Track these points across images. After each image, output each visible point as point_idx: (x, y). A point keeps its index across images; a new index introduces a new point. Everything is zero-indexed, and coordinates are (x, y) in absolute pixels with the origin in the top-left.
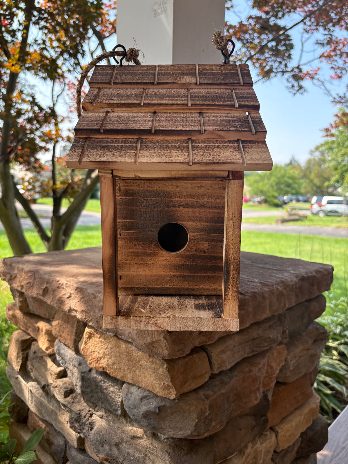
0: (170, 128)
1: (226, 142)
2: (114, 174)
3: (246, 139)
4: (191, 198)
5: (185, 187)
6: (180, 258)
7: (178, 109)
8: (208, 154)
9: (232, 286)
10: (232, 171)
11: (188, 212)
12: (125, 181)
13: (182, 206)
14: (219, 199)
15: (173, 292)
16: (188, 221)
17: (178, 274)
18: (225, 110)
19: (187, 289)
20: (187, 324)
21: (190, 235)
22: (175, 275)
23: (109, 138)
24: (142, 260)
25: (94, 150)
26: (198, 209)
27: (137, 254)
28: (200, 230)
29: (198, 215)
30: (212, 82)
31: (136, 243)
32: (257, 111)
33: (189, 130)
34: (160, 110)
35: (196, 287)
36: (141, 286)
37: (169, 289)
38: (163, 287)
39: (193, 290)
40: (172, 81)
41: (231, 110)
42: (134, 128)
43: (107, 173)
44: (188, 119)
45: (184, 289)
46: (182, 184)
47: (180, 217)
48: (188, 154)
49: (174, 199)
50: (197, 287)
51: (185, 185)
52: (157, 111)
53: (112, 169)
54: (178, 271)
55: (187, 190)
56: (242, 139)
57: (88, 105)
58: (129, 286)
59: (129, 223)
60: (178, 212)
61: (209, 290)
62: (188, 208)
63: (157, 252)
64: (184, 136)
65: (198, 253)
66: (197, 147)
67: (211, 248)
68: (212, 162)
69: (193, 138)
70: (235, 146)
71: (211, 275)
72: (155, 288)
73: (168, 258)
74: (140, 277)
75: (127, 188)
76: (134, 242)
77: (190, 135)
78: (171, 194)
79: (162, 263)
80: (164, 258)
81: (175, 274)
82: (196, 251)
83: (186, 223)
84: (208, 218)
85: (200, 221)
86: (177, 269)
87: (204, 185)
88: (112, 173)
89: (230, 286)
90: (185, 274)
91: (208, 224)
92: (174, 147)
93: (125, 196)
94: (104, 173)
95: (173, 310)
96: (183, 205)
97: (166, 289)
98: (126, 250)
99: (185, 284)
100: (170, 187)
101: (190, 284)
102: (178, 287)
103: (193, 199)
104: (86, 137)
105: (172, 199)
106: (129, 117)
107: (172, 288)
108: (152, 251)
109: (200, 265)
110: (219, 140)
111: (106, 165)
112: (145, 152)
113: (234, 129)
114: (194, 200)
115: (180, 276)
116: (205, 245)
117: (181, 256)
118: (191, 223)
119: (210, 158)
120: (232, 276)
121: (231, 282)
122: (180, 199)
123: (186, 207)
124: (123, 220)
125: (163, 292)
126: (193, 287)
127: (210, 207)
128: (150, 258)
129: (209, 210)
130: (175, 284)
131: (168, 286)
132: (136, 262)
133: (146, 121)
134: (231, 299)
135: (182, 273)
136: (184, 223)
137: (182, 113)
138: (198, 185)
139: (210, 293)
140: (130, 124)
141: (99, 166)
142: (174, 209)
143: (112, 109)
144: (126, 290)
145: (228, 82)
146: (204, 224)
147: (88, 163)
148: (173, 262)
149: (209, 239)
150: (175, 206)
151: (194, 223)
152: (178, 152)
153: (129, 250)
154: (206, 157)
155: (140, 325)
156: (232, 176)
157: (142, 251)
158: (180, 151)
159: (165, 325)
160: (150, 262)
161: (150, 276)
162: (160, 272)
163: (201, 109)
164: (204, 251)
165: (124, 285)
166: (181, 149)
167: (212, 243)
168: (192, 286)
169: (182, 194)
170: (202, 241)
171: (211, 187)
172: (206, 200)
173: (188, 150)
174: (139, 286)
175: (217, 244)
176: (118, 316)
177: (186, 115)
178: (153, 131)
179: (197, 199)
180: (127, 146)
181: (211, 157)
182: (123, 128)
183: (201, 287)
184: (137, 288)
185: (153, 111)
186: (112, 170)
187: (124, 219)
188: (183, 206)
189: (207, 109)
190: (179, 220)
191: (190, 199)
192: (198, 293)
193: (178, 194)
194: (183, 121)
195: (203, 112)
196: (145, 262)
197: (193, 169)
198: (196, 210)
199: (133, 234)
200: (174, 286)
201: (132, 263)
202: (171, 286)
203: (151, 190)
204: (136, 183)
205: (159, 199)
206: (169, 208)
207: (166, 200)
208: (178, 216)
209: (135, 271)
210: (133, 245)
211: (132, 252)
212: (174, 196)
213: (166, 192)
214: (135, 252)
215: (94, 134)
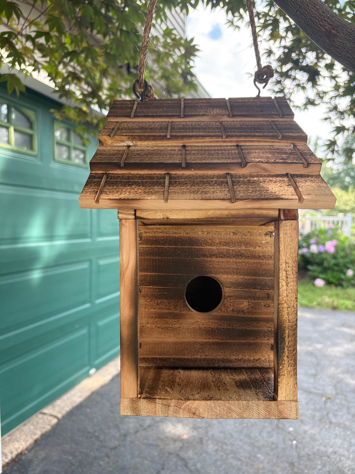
0: (204, 161)
1: (272, 176)
2: (138, 215)
3: (296, 173)
4: (225, 246)
5: (217, 233)
6: (213, 321)
7: (211, 142)
8: (253, 189)
9: (287, 357)
10: (284, 210)
11: (222, 262)
12: (146, 227)
13: (214, 255)
14: (259, 246)
15: (205, 365)
16: (222, 273)
17: (211, 340)
18: (266, 142)
19: (223, 360)
20: (230, 409)
21: (226, 291)
22: (208, 342)
23: (132, 174)
24: (167, 323)
25: (113, 186)
26: (234, 259)
27: (161, 316)
28: (237, 285)
29: (235, 266)
30: (247, 113)
31: (159, 302)
32: (304, 143)
33: (227, 163)
34: (190, 143)
35: (233, 357)
36: (165, 357)
37: (200, 360)
38: (193, 357)
39: (230, 361)
40: (201, 114)
41: (273, 142)
42: (161, 161)
43: (129, 214)
44: (224, 152)
45: (218, 360)
46: (214, 230)
47: (212, 269)
48: (228, 189)
49: (205, 247)
50: (235, 358)
51: (217, 230)
52: (186, 145)
53: (136, 208)
54: (211, 337)
55: (219, 236)
56: (291, 173)
57: (106, 138)
58: (150, 357)
59: (150, 276)
60: (210, 263)
61: (249, 361)
62: (222, 257)
63: (185, 312)
64: (221, 170)
65: (236, 314)
66: (239, 182)
67: (252, 307)
68: (259, 197)
69: (232, 172)
70: (284, 180)
71: (253, 342)
72: (182, 358)
73: (198, 320)
74: (163, 345)
75: (148, 234)
76: (156, 301)
77: (229, 169)
78: (201, 241)
79: (191, 327)
80: (193, 321)
81: (207, 340)
82: (233, 311)
83: (219, 276)
84: (247, 269)
85: (237, 274)
86: (209, 335)
87: (240, 230)
88: (135, 214)
89: (285, 358)
90: (219, 341)
91: (246, 277)
92: (210, 182)
93: (146, 244)
94: (126, 214)
95: (209, 388)
96: (216, 254)
97: (196, 360)
98: (147, 310)
99: (219, 354)
100: (200, 233)
101: (226, 353)
102: (211, 357)
103: (228, 248)
104: (104, 172)
105: (202, 247)
106: (153, 150)
107: (204, 360)
108: (178, 312)
109: (238, 329)
110: (264, 174)
111: (129, 203)
112: (175, 188)
113: (281, 161)
114: (230, 248)
115: (213, 343)
116: (245, 304)
117: (215, 318)
118: (225, 276)
119: (256, 194)
120: (287, 343)
121: (287, 352)
122: (212, 247)
123: (220, 257)
124: (144, 274)
125: (192, 364)
126: (231, 358)
127: (248, 257)
128: (176, 320)
129: (247, 260)
130: (207, 354)
131: (199, 357)
132: (159, 326)
133: (173, 155)
134: (286, 375)
135: (216, 340)
136: (217, 276)
137: (216, 146)
138: (233, 231)
139: (251, 365)
140: (155, 157)
141: (119, 205)
142: (206, 259)
143: (134, 142)
144: (146, 362)
145: (265, 114)
146: (242, 277)
147: (106, 201)
148: (205, 326)
149: (249, 297)
150: (204, 255)
151: (230, 276)
152: (215, 187)
153: (150, 310)
154: (252, 193)
155: (168, 410)
156: (284, 216)
157: (167, 311)
158: (218, 187)
159: (201, 410)
160: (176, 326)
161: (176, 343)
162: (188, 338)
163: (238, 141)
164: (243, 311)
165: (143, 355)
166: (218, 185)
167: (253, 301)
168: (229, 356)
169: (214, 241)
170: (239, 298)
171: (249, 232)
172: (243, 248)
173: (228, 185)
174: (162, 357)
175: (259, 303)
176: (140, 398)
177: (220, 148)
178: (184, 165)
179: (233, 247)
180: (154, 182)
181: (258, 192)
182: (148, 162)
183: (240, 357)
184: (159, 358)
185: (182, 145)
186: (135, 211)
187: (145, 272)
188: (216, 256)
189: (246, 141)
190: (211, 272)
191: (225, 247)
192: (236, 365)
193: (210, 241)
194: (218, 154)
195: (240, 144)
196: (170, 326)
197: (235, 207)
198: (232, 260)
199: (156, 290)
200: (206, 357)
201: (154, 326)
202: (203, 357)
203: (177, 237)
204: (159, 229)
205: (186, 247)
206: (199, 257)
207: (195, 248)
208: (210, 268)
209: (157, 337)
210: (156, 304)
211: (153, 313)
212: (204, 244)
213: (195, 239)
214: (157, 313)
215: (114, 170)
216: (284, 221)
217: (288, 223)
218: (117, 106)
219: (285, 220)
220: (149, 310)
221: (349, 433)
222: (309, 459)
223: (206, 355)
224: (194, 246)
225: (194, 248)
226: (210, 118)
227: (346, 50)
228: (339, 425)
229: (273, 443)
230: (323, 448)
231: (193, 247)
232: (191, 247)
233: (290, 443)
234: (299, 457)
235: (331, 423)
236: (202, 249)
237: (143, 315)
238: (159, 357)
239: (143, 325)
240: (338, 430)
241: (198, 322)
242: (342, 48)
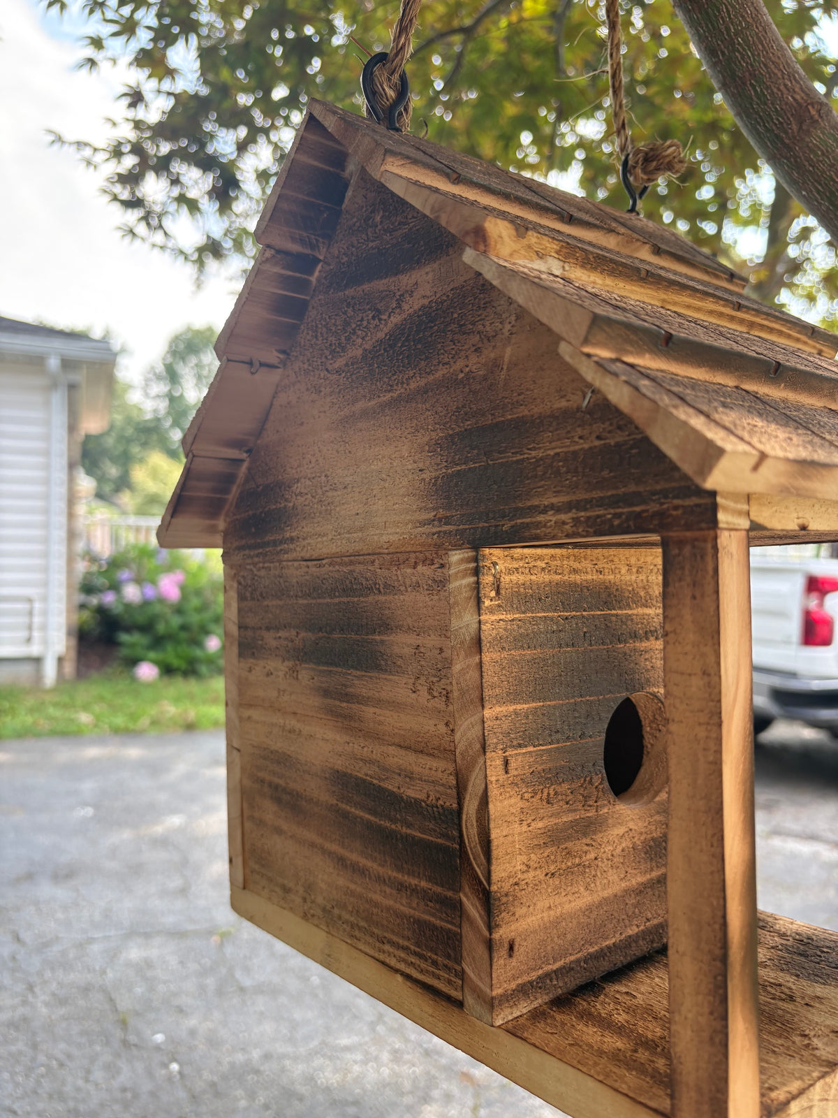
6: (658, 818)
13: (652, 633)
15: (647, 948)
24: (569, 853)
27: (556, 837)
31: (552, 793)
36: (569, 959)
38: (623, 936)
43: (739, 513)
46: (649, 560)
47: (650, 673)
49: (635, 612)
54: (654, 864)
58: (534, 975)
59: (527, 714)
60: (646, 656)
63: (606, 810)
72: (602, 950)
73: (631, 825)
75: (516, 577)
76: (545, 793)
78: (627, 594)
79: (619, 849)
80: (621, 830)
81: (648, 876)
86: (651, 860)
88: (749, 514)
93: (511, 609)
94: (733, 512)
96: (655, 630)
98: (524, 827)
100: (624, 570)
105: (630, 612)
108: (593, 812)
122: (648, 611)
124: (511, 708)
128: (590, 840)
130: (649, 915)
131: (636, 930)
132: (552, 868)
136: (660, 690)
142: (637, 644)
143: (567, 267)
144: (527, 996)
148: (644, 837)
150: (635, 636)
153: (533, 825)
157: (570, 818)
160: (588, 856)
161: (589, 909)
163: (751, 324)
165: (520, 976)
169: (649, 592)
184: (556, 971)
190: (648, 682)
193: (643, 594)
196: (577, 861)
199: (542, 756)
200: (648, 924)
201: (540, 874)
202: (642, 928)
203: (579, 582)
204: (540, 558)
205: (599, 613)
206: (626, 642)
207: (617, 615)
208: (647, 670)
209: (550, 907)
210: (544, 803)
211: (539, 832)
212: (634, 602)
213: (615, 587)
214: (549, 831)
220: (529, 825)
221: (283, 1000)
222: (217, 1094)
223: (648, 920)
224: (615, 610)
225: (613, 615)
228: (259, 989)
229: (124, 1090)
230: (240, 1057)
231: (613, 612)
232: (609, 612)
233: (163, 1072)
234: (194, 1098)
235: (242, 990)
236: (630, 615)
237: (517, 846)
238: (555, 967)
239: (516, 880)
240: (261, 1003)
241: (631, 830)
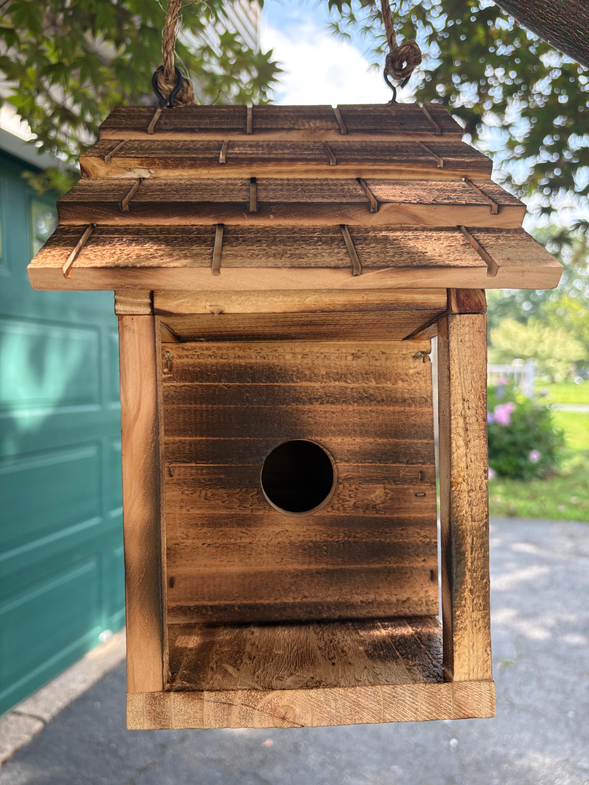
0: (294, 200)
1: (431, 230)
2: (158, 305)
3: (477, 225)
4: (338, 380)
5: (323, 356)
6: (317, 528)
7: (307, 172)
8: (395, 250)
9: (471, 591)
10: (458, 291)
11: (333, 413)
12: (182, 345)
13: (316, 399)
14: (403, 381)
15: (303, 615)
16: (333, 434)
17: (313, 567)
18: (413, 172)
19: (338, 605)
20: (359, 705)
21: (341, 468)
22: (307, 570)
23: (145, 226)
24: (225, 535)
25: (103, 245)
26: (356, 407)
27: (213, 523)
28: (363, 455)
29: (357, 420)
30: (373, 127)
31: (209, 494)
32: (484, 176)
33: (342, 204)
34: (264, 173)
35: (357, 599)
36: (223, 602)
37: (293, 606)
38: (278, 601)
39: (352, 606)
40: (286, 127)
41: (427, 173)
42: (206, 200)
43: (139, 305)
44: (332, 187)
45: (329, 606)
46: (316, 349)
47: (314, 427)
48: (344, 251)
49: (300, 384)
50: (361, 598)
51: (322, 350)
52: (258, 176)
53: (153, 288)
54: (313, 559)
55: (327, 362)
56: (467, 226)
57: (95, 164)
58: (192, 604)
59: (190, 444)
60: (310, 415)
61: (389, 603)
62: (333, 403)
63: (261, 513)
64: (329, 217)
65: (360, 513)
66: (366, 239)
67: (391, 499)
68: (410, 264)
69: (351, 223)
70: (456, 236)
71: (395, 566)
72: (256, 605)
73: (288, 527)
74: (218, 579)
75: (185, 360)
76: (203, 493)
77: (344, 216)
78: (290, 373)
79: (275, 542)
80: (277, 530)
81: (306, 567)
82: (355, 506)
83: (327, 440)
84: (380, 425)
85: (362, 434)
86: (310, 556)
87: (366, 350)
88: (152, 305)
89: (467, 594)
90: (330, 567)
91: (380, 441)
92: (307, 239)
93: (181, 379)
94: (132, 304)
95: (313, 663)
96: (321, 398)
97: (285, 607)
98: (184, 511)
99: (330, 593)
100: (288, 357)
101: (344, 591)
102: (314, 600)
103: (343, 384)
104: (88, 223)
105: (293, 384)
106: (192, 185)
107: (301, 605)
108: (248, 512)
109: (366, 543)
110: (415, 226)
111: (136, 277)
112: (236, 248)
113: (446, 201)
114: (346, 385)
115: (318, 572)
116: (377, 493)
117: (321, 522)
118: (339, 440)
119: (402, 258)
120: (469, 564)
121: (469, 581)
122: (313, 384)
123: (328, 402)
124: (178, 439)
125: (276, 616)
126: (353, 600)
127: (383, 400)
128: (244, 530)
129: (380, 408)
130: (307, 594)
131: (292, 601)
132: (209, 541)
133: (232, 190)
134: (469, 628)
135: (324, 566)
136: (323, 439)
137: (317, 179)
138: (353, 351)
139: (392, 612)
140: (195, 194)
141: (115, 281)
142: (300, 407)
143: (152, 171)
144: (185, 614)
145: (407, 128)
146: (372, 440)
147: (88, 272)
148: (301, 538)
149: (385, 478)
150: (298, 400)
151: (347, 440)
152: (319, 247)
153: (192, 511)
154: (393, 256)
155: (229, 714)
156: (458, 305)
157: (225, 512)
158: (324, 247)
159: (298, 710)
160: (243, 540)
161: (244, 575)
162: (269, 564)
163: (360, 171)
164: (374, 507)
165: (179, 600)
166: (325, 243)
167: (394, 486)
168: (349, 597)
169: (316, 371)
170: (367, 481)
171: (383, 353)
172: (373, 384)
173: (345, 244)
174: (217, 603)
175: (406, 489)
176: (169, 691)
177: (326, 182)
178: (253, 207)
179: (354, 382)
180: (190, 239)
181: (406, 256)
182: (179, 200)
183: (371, 597)
184: (212, 607)
185: (249, 176)
186: (152, 295)
187: (179, 435)
188: (321, 400)
189: (374, 171)
190: (310, 432)
191: (337, 383)
192: (363, 613)
193: (307, 372)
194: (322, 190)
195: (364, 177)
196: (233, 541)
197: (362, 286)
198: (351, 408)
199: (202, 470)
200: (304, 600)
201: (199, 543)
202: (299, 600)
203: (243, 364)
204: (207, 349)
205: (262, 384)
206: (288, 404)
207: (280, 386)
208: (311, 425)
209: (206, 565)
210: (203, 499)
211: (198, 516)
212: (298, 378)
213: (279, 368)
214: (206, 517)
215: (108, 217)
216: (458, 316)
217: (466, 319)
218: (121, 114)
219: (460, 314)
220: (188, 511)
223: (305, 597)
224: (277, 382)
225: (276, 386)
226: (303, 136)
227: (555, 9)
228: (525, 709)
229: (417, 745)
230: (500, 750)
231: (276, 384)
232: (272, 384)
233: (446, 743)
234: (463, 767)
235: (512, 705)
236: (293, 387)
237: (178, 521)
238: (210, 603)
239: (177, 542)
240: (524, 718)
241: (287, 531)
242: (548, 6)
